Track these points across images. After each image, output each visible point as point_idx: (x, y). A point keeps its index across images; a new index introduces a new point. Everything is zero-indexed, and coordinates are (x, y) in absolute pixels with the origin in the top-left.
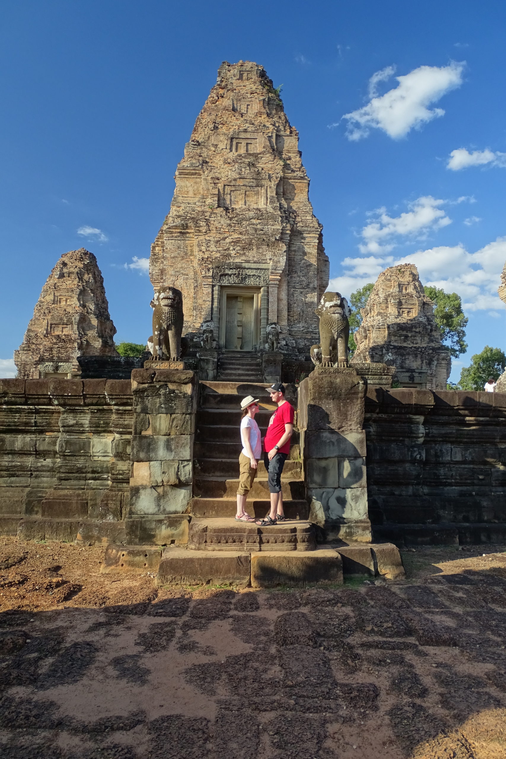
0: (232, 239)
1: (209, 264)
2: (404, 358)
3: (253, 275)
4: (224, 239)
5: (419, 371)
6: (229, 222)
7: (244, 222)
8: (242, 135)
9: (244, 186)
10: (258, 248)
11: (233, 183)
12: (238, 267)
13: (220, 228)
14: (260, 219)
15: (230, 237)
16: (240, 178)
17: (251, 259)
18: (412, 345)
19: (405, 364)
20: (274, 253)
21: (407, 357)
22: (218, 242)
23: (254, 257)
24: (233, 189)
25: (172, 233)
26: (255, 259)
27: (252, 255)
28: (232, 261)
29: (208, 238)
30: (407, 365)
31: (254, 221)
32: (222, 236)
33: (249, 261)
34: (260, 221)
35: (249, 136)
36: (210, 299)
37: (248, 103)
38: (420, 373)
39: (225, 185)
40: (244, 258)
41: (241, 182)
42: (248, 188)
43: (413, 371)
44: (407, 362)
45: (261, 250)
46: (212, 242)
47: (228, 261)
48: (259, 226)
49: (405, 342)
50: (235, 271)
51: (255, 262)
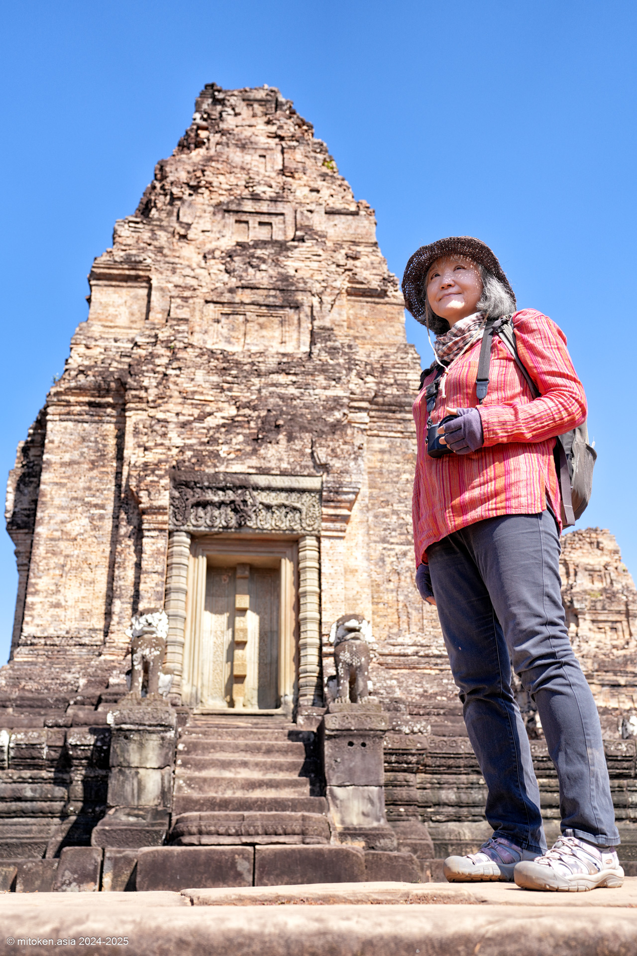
0: (223, 418)
3: (278, 506)
4: (203, 418)
7: (255, 381)
8: (248, 206)
9: (253, 304)
10: (290, 438)
11: (227, 297)
12: (241, 485)
13: (194, 392)
14: (295, 374)
15: (219, 415)
16: (243, 288)
17: (273, 464)
20: (333, 450)
22: (183, 425)
23: (280, 460)
24: (226, 310)
25: (68, 404)
26: (284, 465)
27: (276, 454)
28: (222, 469)
31: (282, 378)
32: (196, 412)
33: (270, 469)
34: (294, 378)
35: (264, 209)
37: (261, 152)
39: (207, 302)
40: (254, 461)
41: (246, 296)
42: (264, 310)
45: (298, 444)
46: (171, 426)
47: (211, 471)
48: (292, 390)
50: (230, 495)
51: (283, 473)
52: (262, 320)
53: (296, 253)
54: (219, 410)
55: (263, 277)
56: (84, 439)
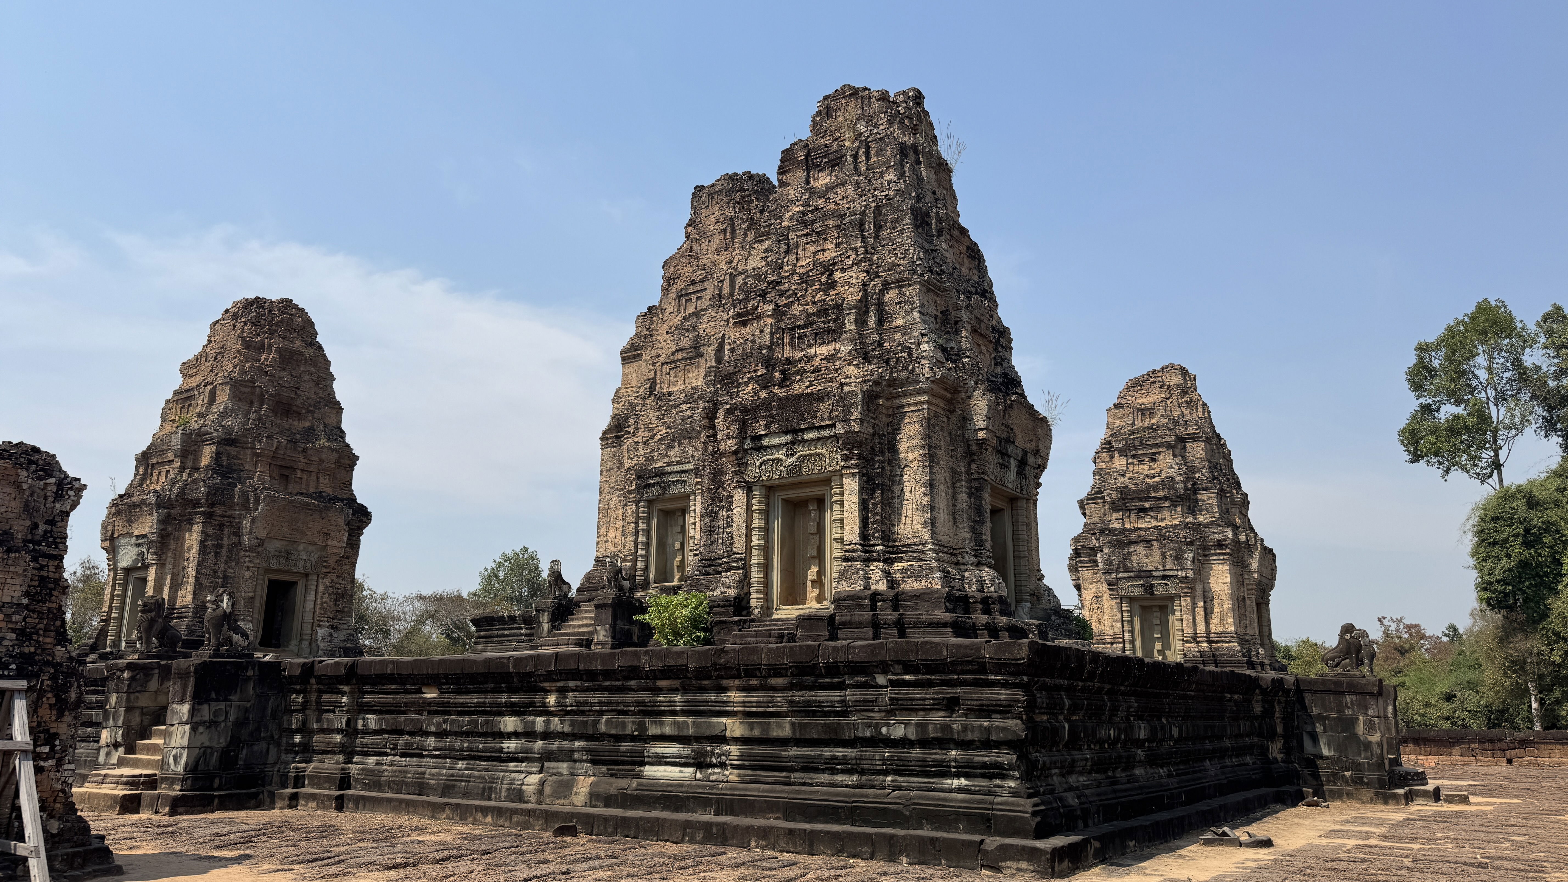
1: (632, 474)
2: (1126, 551)
3: (678, 481)
4: (652, 437)
5: (1161, 573)
6: (657, 414)
7: (673, 411)
8: (691, 289)
10: (680, 444)
11: (672, 358)
12: (662, 473)
14: (690, 402)
15: (658, 434)
16: (678, 351)
18: (1154, 523)
19: (1131, 562)
21: (1132, 548)
22: (645, 443)
23: (676, 456)
24: (672, 366)
25: (608, 439)
26: (678, 459)
27: (674, 454)
28: (655, 466)
29: (636, 440)
30: (1134, 564)
31: (684, 407)
32: (650, 435)
33: (673, 462)
34: (689, 405)
35: (698, 288)
36: (633, 520)
37: (708, 239)
38: (1164, 577)
39: (663, 364)
40: (666, 459)
41: (679, 356)
42: (686, 362)
43: (1148, 574)
44: (1134, 558)
47: (652, 467)
48: (689, 413)
49: (1139, 518)
50: (658, 479)
51: (678, 464)
52: (687, 368)
53: (705, 319)
54: (660, 431)
55: (685, 342)
56: (614, 456)
